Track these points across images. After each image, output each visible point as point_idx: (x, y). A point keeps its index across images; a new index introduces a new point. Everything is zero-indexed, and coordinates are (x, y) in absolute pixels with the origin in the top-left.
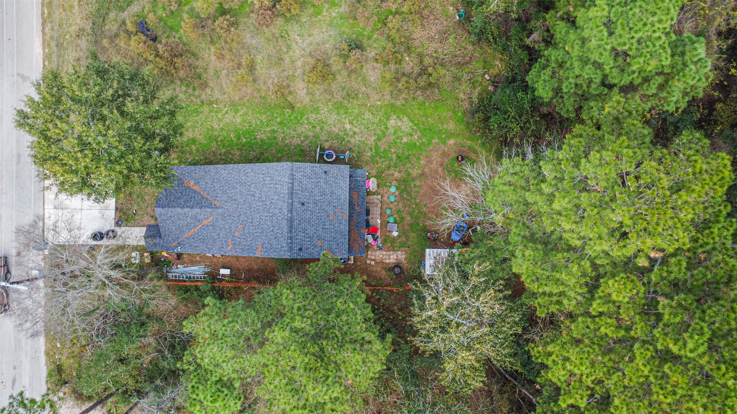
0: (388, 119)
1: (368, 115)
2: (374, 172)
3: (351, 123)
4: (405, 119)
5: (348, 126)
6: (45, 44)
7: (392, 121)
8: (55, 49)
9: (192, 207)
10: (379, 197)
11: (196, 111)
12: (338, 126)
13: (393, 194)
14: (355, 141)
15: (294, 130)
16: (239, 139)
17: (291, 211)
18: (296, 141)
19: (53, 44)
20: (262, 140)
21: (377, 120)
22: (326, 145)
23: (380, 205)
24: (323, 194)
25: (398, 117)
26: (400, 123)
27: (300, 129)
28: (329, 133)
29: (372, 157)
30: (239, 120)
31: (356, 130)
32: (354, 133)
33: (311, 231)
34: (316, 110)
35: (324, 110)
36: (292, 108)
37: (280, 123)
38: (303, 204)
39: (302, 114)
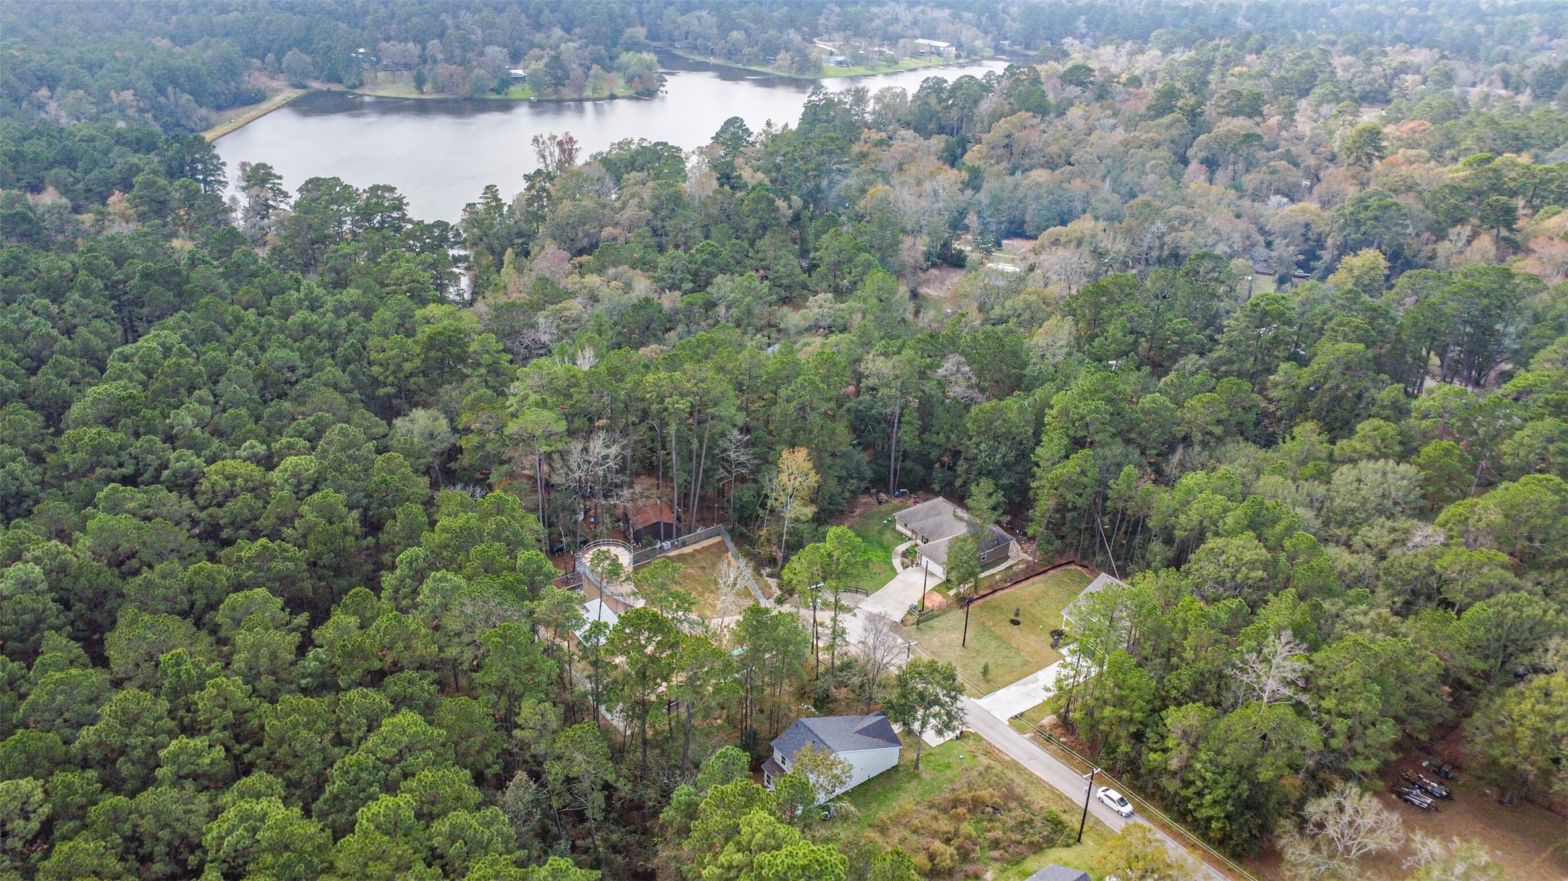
6: (1039, 778)
8: (1032, 780)
11: (922, 796)
16: (886, 797)
17: (816, 735)
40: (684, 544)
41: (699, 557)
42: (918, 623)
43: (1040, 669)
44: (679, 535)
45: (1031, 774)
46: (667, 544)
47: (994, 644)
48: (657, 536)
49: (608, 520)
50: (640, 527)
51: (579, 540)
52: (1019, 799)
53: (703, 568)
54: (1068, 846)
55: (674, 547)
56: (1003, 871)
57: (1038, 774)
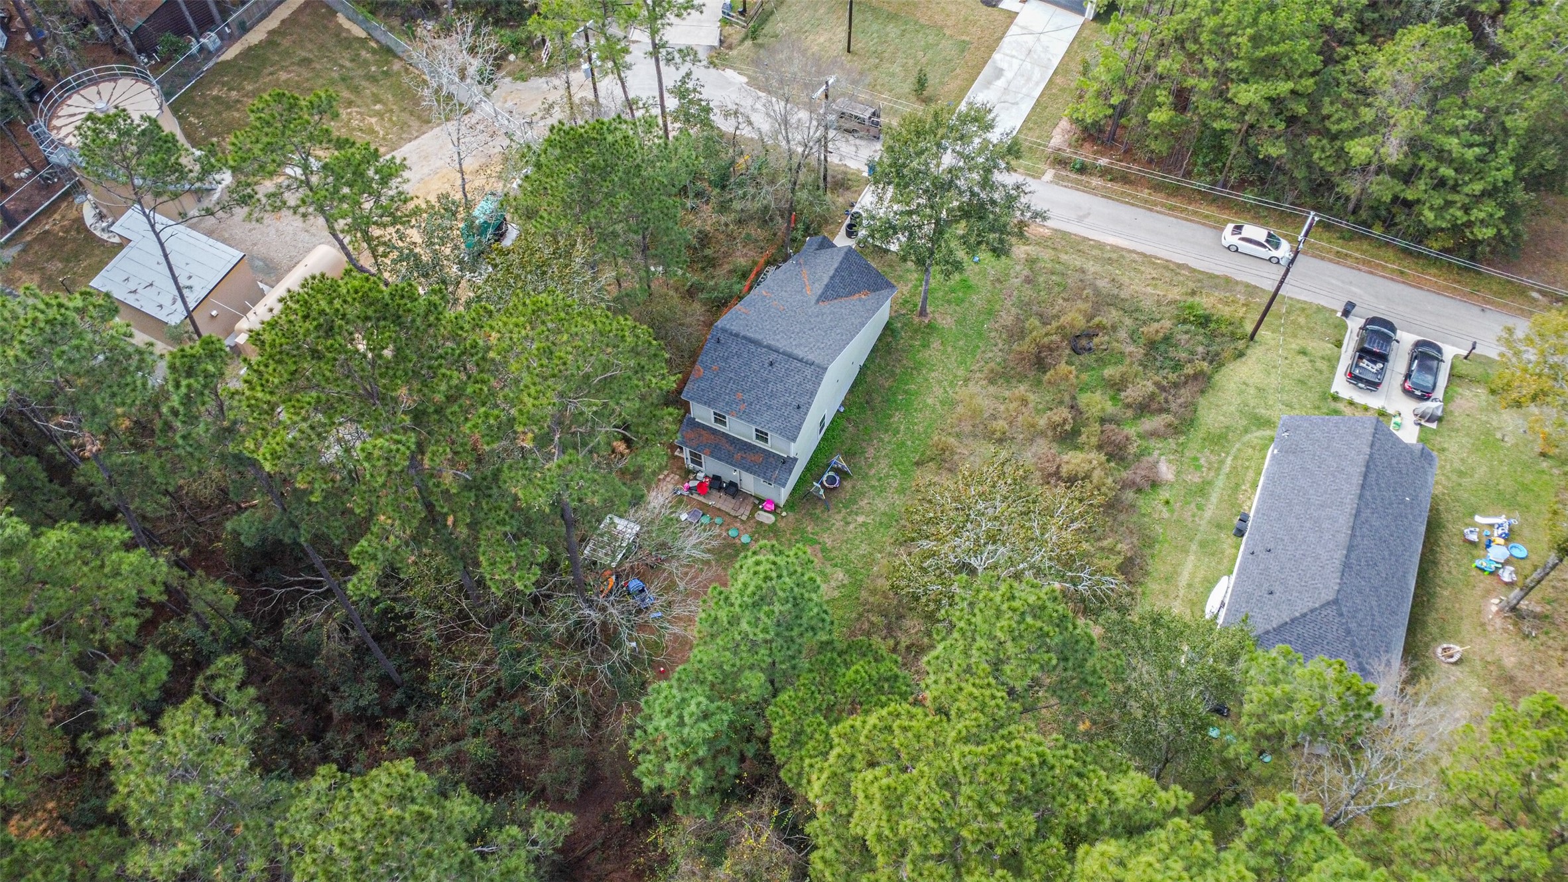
0: (847, 571)
1: (864, 549)
2: (781, 525)
3: (864, 524)
4: (836, 594)
5: (861, 519)
6: (1115, 248)
7: (841, 575)
8: (1107, 255)
9: (832, 278)
10: (744, 518)
11: (963, 362)
12: (867, 508)
13: (739, 536)
14: (837, 520)
15: (886, 455)
16: (906, 392)
17: (769, 347)
18: (870, 452)
19: (1114, 256)
20: (890, 416)
21: (852, 557)
22: (848, 485)
23: (733, 513)
24: (772, 395)
25: (844, 586)
26: (833, 584)
27: (884, 463)
28: (863, 494)
29: (804, 531)
30: (930, 401)
31: (851, 527)
32: (848, 523)
33: (734, 363)
34: (902, 491)
35: (899, 500)
36: (917, 464)
37: (903, 444)
38: (771, 364)
39: (903, 473)
40: (244, 28)
41: (286, 43)
42: (753, 35)
43: (991, 49)
44: (225, 13)
45: (1100, 246)
46: (210, 40)
47: (892, 30)
48: (182, 29)
49: (62, 29)
50: (138, 21)
51: (21, 91)
52: (1113, 301)
53: (306, 62)
54: (1241, 355)
55: (228, 40)
56: (1180, 451)
57: (1111, 240)
